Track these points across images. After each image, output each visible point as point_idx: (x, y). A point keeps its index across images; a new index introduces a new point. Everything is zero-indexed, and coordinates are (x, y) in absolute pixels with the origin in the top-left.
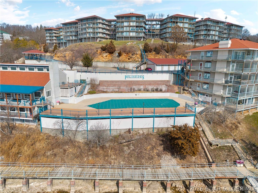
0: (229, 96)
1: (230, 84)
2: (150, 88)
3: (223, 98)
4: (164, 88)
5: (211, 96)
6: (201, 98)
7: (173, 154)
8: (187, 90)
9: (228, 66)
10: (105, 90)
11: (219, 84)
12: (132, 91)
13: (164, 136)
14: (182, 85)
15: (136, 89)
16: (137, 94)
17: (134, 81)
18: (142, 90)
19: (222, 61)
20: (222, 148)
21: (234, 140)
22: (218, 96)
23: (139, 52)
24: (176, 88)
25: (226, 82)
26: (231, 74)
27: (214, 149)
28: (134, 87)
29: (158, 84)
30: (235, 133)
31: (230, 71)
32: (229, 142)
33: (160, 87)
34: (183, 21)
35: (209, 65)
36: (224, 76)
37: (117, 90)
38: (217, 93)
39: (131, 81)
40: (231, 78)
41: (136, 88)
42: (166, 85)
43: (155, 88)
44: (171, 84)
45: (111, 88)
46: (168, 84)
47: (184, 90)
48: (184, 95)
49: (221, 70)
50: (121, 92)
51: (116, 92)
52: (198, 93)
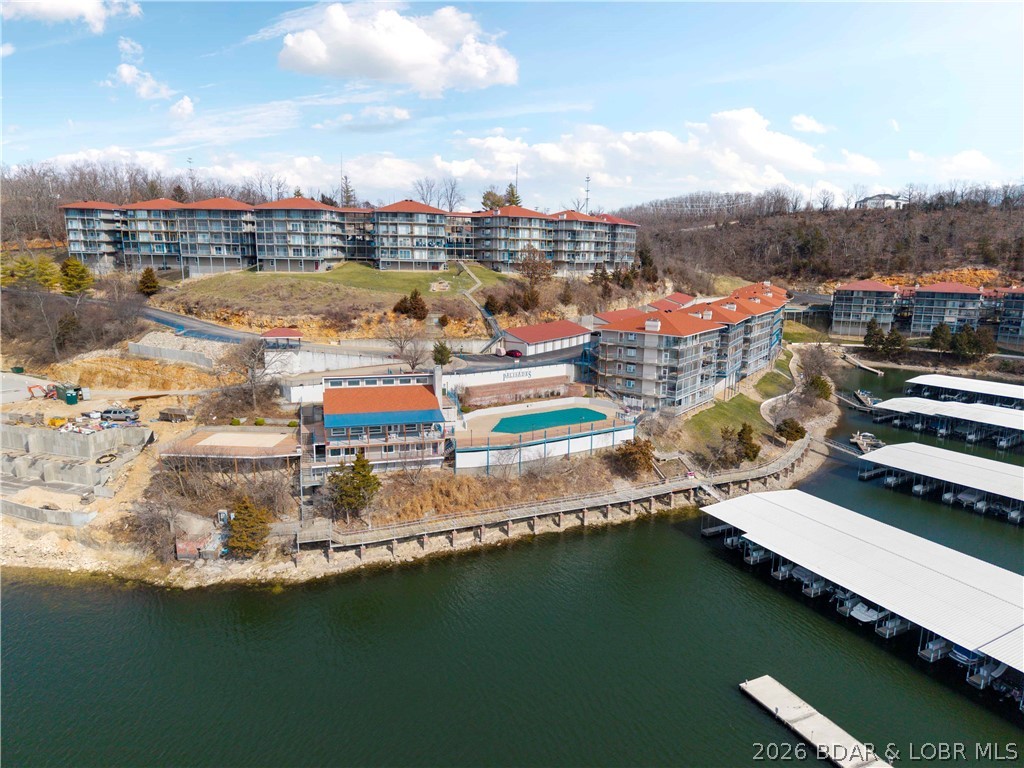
0: (664, 396)
1: (664, 380)
2: (543, 391)
3: (656, 400)
4: (562, 390)
5: (639, 397)
6: (627, 401)
7: (623, 477)
8: (602, 392)
9: (660, 355)
10: (478, 404)
11: (650, 381)
12: (518, 400)
13: (606, 457)
14: (589, 382)
15: (523, 396)
16: (529, 404)
17: (519, 382)
18: (532, 396)
19: (652, 349)
20: (670, 463)
21: (680, 452)
22: (651, 397)
23: (479, 315)
24: (583, 388)
25: (660, 378)
26: (665, 367)
27: (663, 465)
28: (520, 393)
29: (554, 384)
30: (679, 444)
31: (663, 364)
32: (674, 455)
33: (556, 390)
34: (528, 226)
35: (632, 353)
36: (655, 369)
37: (496, 401)
38: (648, 394)
39: (515, 383)
40: (665, 373)
41: (523, 393)
42: (566, 385)
43: (550, 391)
44: (572, 380)
45: (487, 400)
46: (568, 382)
47: (596, 390)
48: (598, 398)
49: (650, 362)
50: (504, 404)
51: (496, 405)
52: (621, 395)
